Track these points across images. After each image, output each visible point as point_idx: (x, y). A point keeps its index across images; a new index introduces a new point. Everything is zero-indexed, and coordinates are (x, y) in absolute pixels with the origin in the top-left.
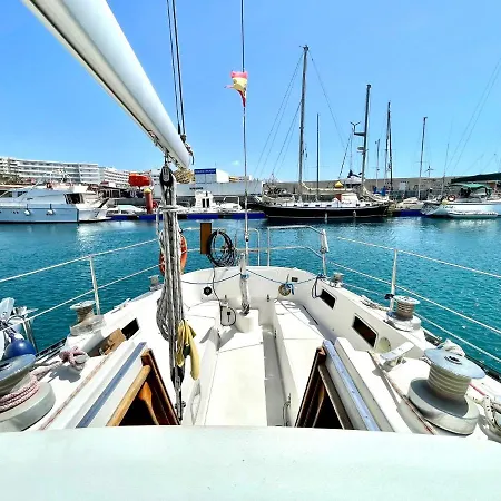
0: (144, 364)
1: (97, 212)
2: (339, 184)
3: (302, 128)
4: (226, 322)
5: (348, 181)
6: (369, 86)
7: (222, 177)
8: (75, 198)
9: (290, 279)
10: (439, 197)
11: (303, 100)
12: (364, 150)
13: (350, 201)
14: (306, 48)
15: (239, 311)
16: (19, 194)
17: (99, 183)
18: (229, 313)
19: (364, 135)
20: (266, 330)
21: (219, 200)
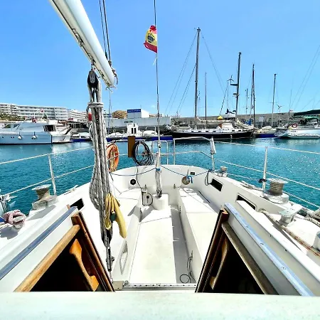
0: (74, 224)
1: (64, 137)
2: (220, 117)
3: (196, 81)
4: (146, 203)
5: (226, 116)
6: (240, 53)
7: (145, 114)
8: (50, 128)
9: (189, 173)
10: (286, 125)
11: (197, 64)
12: (237, 95)
13: (228, 128)
14: (199, 30)
15: (154, 195)
16: (15, 126)
17: (67, 119)
18: (148, 197)
19: (237, 85)
20: (173, 208)
21: (142, 129)
